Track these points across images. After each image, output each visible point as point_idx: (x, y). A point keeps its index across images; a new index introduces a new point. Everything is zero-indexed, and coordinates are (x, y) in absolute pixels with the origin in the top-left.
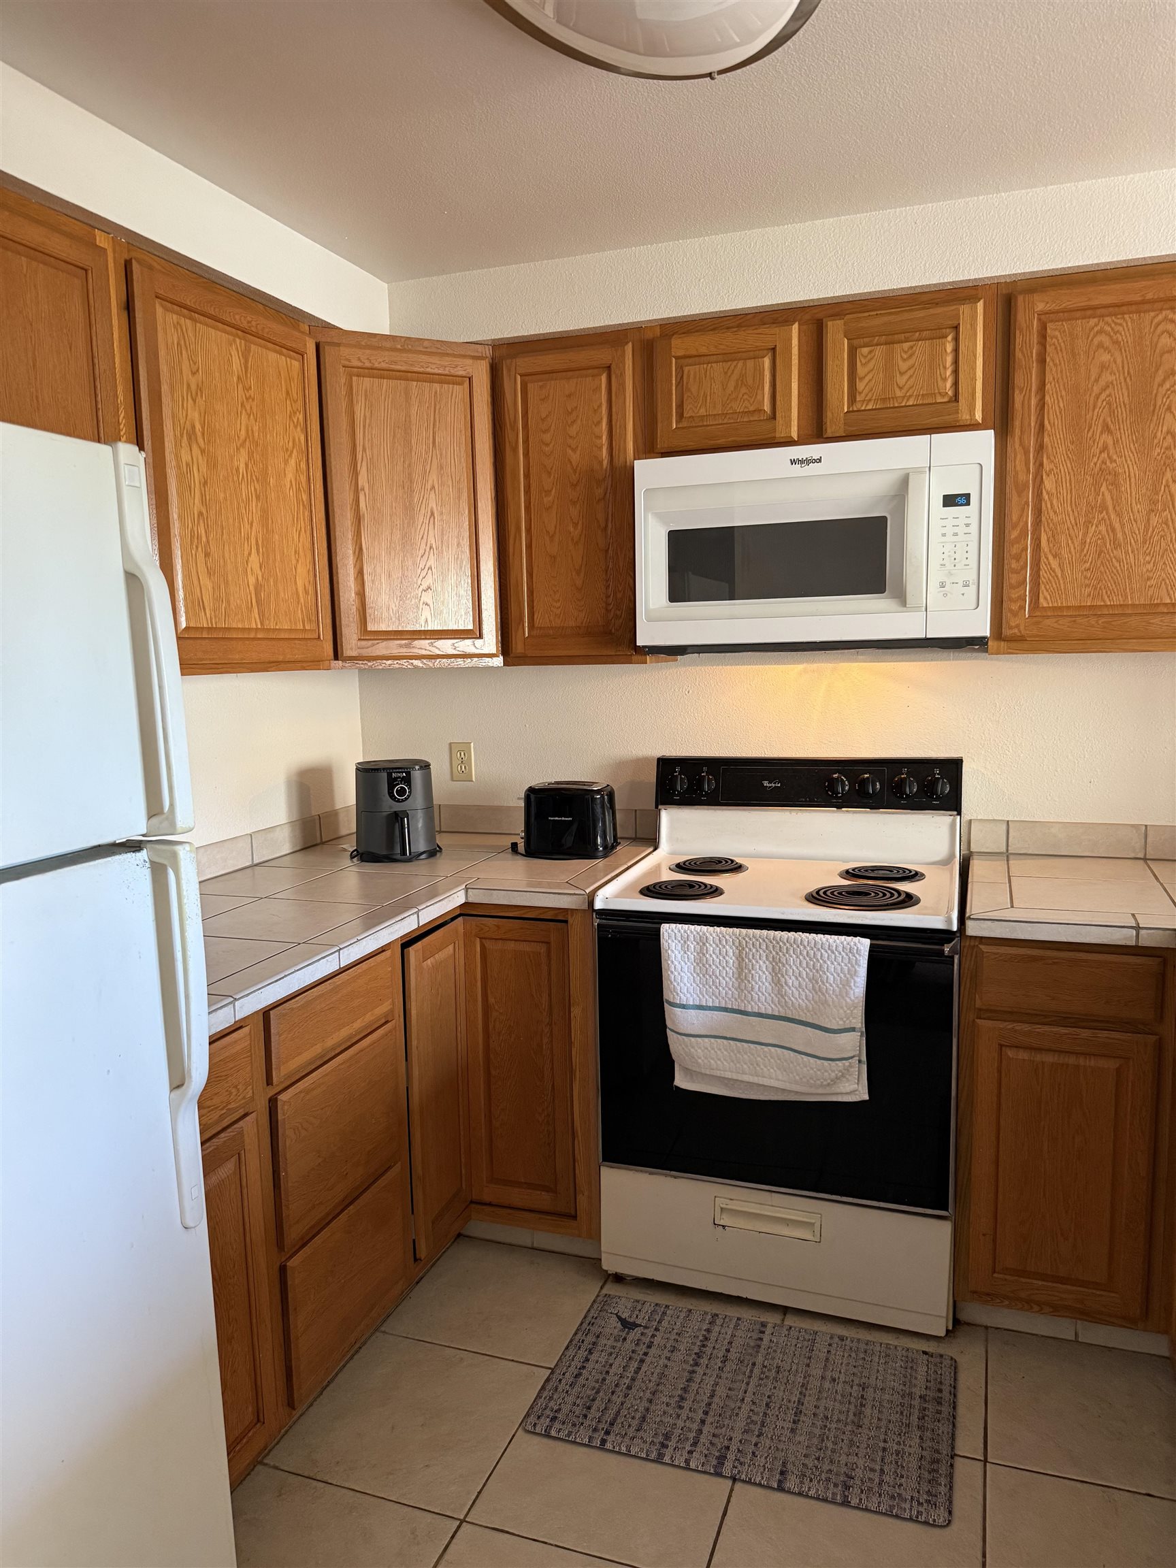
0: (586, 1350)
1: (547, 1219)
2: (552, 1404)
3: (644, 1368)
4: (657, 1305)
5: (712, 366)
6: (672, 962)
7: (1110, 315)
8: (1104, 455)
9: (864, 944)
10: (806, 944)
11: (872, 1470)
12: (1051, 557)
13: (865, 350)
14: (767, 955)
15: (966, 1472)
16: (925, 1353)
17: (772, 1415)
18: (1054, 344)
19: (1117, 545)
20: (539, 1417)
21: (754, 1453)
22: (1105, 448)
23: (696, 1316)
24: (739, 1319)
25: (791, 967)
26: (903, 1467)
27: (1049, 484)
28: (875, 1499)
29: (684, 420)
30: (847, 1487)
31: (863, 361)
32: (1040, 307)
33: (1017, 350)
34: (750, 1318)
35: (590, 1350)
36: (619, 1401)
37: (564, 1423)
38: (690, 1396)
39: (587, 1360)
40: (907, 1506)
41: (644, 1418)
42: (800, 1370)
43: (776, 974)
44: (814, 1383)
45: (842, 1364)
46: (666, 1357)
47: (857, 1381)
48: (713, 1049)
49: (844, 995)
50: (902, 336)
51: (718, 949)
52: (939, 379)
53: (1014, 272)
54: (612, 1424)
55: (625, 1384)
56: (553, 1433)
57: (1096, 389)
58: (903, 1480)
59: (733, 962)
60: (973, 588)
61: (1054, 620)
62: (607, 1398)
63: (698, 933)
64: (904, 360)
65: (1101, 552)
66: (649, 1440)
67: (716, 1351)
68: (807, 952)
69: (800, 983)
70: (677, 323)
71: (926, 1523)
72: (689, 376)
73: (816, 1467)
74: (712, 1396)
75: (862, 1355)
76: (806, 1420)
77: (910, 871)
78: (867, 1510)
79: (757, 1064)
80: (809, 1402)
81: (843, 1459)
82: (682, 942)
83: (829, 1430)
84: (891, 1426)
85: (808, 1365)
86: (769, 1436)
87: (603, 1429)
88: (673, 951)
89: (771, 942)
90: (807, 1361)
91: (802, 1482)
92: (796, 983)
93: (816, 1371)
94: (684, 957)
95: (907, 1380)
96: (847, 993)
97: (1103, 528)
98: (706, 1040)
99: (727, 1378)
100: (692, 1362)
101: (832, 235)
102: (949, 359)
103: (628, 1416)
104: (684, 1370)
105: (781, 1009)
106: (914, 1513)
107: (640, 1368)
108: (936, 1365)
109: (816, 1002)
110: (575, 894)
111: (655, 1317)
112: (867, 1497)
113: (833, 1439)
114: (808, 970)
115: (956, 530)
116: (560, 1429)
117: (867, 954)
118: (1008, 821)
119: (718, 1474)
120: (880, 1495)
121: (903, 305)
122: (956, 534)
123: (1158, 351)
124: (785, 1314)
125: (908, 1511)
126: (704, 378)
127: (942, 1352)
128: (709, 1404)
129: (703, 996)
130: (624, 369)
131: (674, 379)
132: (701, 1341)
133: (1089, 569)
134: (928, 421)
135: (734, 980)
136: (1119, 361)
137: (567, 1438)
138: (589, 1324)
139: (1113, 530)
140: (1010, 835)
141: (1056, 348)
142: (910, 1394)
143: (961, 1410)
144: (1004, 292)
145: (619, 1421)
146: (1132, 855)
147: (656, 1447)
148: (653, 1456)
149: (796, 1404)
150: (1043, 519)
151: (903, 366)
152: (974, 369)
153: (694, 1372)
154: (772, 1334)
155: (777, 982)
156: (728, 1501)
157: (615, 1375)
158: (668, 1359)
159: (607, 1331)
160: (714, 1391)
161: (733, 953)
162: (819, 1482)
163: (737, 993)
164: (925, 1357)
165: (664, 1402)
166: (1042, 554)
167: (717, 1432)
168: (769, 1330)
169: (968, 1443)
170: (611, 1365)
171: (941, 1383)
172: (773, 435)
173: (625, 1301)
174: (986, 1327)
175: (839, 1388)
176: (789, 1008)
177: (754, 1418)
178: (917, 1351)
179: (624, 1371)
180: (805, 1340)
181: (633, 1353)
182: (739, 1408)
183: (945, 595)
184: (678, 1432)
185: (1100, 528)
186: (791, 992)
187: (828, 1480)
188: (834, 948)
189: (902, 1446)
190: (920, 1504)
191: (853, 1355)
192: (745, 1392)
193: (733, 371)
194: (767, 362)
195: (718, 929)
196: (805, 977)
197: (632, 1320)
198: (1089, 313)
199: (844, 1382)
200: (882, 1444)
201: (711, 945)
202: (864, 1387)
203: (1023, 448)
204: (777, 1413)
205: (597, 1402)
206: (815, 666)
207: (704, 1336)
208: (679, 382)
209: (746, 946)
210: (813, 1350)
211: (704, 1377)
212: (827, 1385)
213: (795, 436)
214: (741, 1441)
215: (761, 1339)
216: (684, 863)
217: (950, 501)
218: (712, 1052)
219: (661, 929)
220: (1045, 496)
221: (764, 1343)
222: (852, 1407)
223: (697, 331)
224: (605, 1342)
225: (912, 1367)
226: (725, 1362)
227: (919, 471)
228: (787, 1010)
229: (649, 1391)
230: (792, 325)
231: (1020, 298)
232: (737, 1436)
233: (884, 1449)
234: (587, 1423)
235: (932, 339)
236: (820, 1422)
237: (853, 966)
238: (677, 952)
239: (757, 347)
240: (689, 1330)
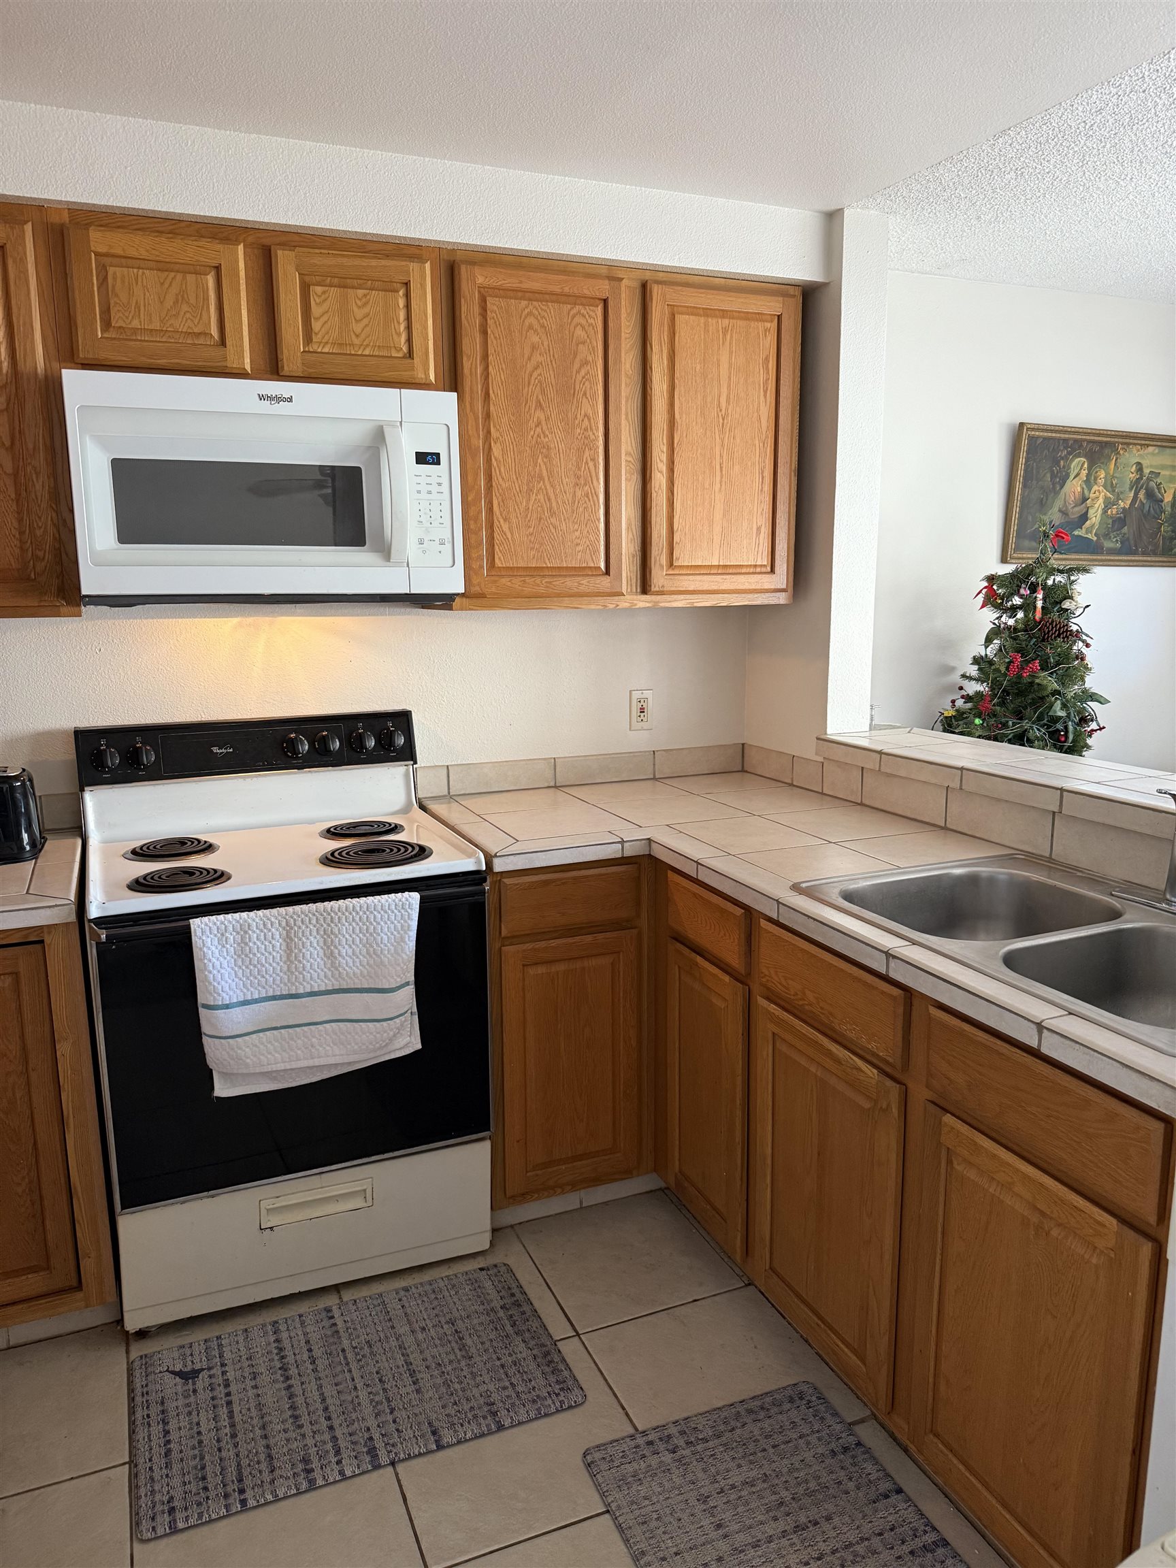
0: (159, 1423)
1: (41, 1304)
2: (158, 1497)
3: (236, 1409)
4: (206, 1341)
5: (143, 273)
6: (210, 961)
7: (537, 300)
8: (539, 430)
9: (414, 898)
10: (358, 909)
11: (505, 1388)
12: (502, 521)
13: (319, 289)
14: (317, 930)
15: (570, 1349)
16: (482, 1269)
17: (392, 1387)
18: (493, 318)
19: (553, 514)
20: (153, 1519)
21: (397, 1430)
22: (539, 424)
23: (255, 1333)
24: (300, 1316)
25: (344, 936)
26: (526, 1372)
27: (496, 451)
28: (522, 1411)
29: (111, 329)
30: (494, 1414)
31: (318, 301)
32: (480, 280)
33: (463, 317)
34: (308, 1310)
35: (163, 1421)
36: (232, 1453)
37: (186, 1509)
38: (302, 1411)
39: (167, 1432)
40: (549, 1402)
41: (270, 1457)
42: (389, 1334)
43: (328, 947)
44: (409, 1341)
45: (421, 1312)
46: (252, 1387)
47: (443, 1320)
48: (263, 1044)
49: (400, 951)
50: (355, 282)
51: (262, 934)
52: (394, 333)
53: (459, 241)
54: (240, 1480)
55: (226, 1435)
56: (181, 1525)
57: (530, 367)
58: (533, 1383)
59: (281, 945)
60: (448, 546)
61: (508, 580)
62: (217, 1458)
63: (238, 922)
64: (359, 307)
65: (540, 519)
66: (290, 1474)
67: (298, 1357)
68: (360, 917)
69: (353, 950)
70: (91, 211)
71: (570, 1407)
72: (115, 279)
73: (459, 1411)
74: (324, 1400)
75: (433, 1296)
76: (423, 1376)
77: (390, 825)
78: (520, 1423)
79: (312, 1046)
80: (415, 1358)
81: (475, 1391)
82: (219, 935)
83: (448, 1374)
84: (495, 1344)
85: (393, 1327)
86: (401, 1407)
87: (234, 1490)
88: (209, 949)
89: (322, 915)
90: (390, 1324)
91: (455, 1431)
92: (350, 951)
93: (403, 1329)
94: (222, 951)
95: (482, 1298)
96: (403, 950)
97: (541, 497)
98: (254, 1036)
99: (327, 1376)
100: (282, 1379)
101: (281, 156)
102: (402, 315)
103: (252, 1464)
104: (279, 1390)
105: (335, 982)
106: (558, 1404)
107: (233, 1411)
108: (496, 1276)
109: (371, 966)
110: (56, 906)
111: (213, 1353)
112: (515, 1413)
113: (457, 1380)
114: (361, 935)
115: (429, 488)
116: (186, 1517)
117: (418, 906)
118: (448, 766)
119: (377, 1467)
120: (524, 1406)
121: (353, 249)
122: (429, 492)
123: (574, 341)
124: (339, 1292)
125: (552, 1406)
126: (134, 284)
127: (495, 1263)
128: (326, 1409)
129: (248, 990)
130: (25, 254)
131: (95, 278)
132: (277, 1354)
133: (532, 533)
134: (387, 374)
135: (282, 964)
136: (546, 343)
137: (200, 1522)
138: (143, 1395)
139: (549, 500)
140: (450, 778)
141: (495, 322)
142: (492, 1309)
143: (537, 1304)
144: (445, 257)
145: (245, 1473)
146: (546, 785)
147: (302, 1477)
148: (304, 1486)
149: (405, 1367)
150: (494, 484)
151: (359, 313)
152: (426, 328)
153: (290, 1387)
154: (342, 1315)
155: (330, 955)
156: (400, 1486)
157: (209, 1430)
158: (256, 1387)
159: (169, 1392)
160: (323, 1394)
161: (280, 935)
162: (469, 1423)
163: (286, 977)
164: (484, 1273)
165: (280, 1432)
166: (495, 518)
167: (351, 1429)
168: (336, 1313)
169: (558, 1328)
170: (198, 1424)
171: (509, 1288)
172: (224, 364)
173: (168, 1352)
174: (512, 1226)
175: (433, 1332)
176: (344, 979)
177: (377, 1398)
178: (474, 1271)
179: (216, 1422)
180: (375, 1306)
181: (213, 1400)
182: (357, 1397)
183: (424, 552)
184: (313, 1450)
185: (539, 497)
186: (345, 962)
187: (475, 1417)
188: (387, 908)
189: (514, 1356)
190: (557, 1395)
191: (425, 1299)
192: (353, 1380)
193: (171, 283)
194: (210, 280)
195: (260, 913)
196: (358, 943)
197: (189, 1369)
198: (520, 294)
199: (433, 1327)
200: (498, 1363)
201: (254, 932)
202: (452, 1322)
203: (474, 414)
204: (395, 1383)
205: (208, 1468)
206: (250, 620)
207: (277, 1348)
208: (102, 284)
209: (295, 925)
210: (388, 1312)
211: (304, 1386)
212: (420, 1336)
213: (248, 368)
214: (379, 1426)
215: (335, 1324)
216: (141, 848)
217: (422, 458)
218: (262, 1047)
219: (192, 926)
220: (494, 463)
221: (340, 1326)
222: (454, 1344)
223: (119, 227)
224: (175, 1404)
225: (479, 1287)
226: (314, 1363)
227: (391, 424)
228: (342, 982)
229: (257, 1428)
230: (238, 245)
231: (463, 268)
232: (372, 1423)
233: (503, 1366)
234: (212, 1494)
235: (386, 291)
236: (437, 1372)
237: (406, 922)
238: (214, 949)
239: (198, 261)
240: (258, 1349)
